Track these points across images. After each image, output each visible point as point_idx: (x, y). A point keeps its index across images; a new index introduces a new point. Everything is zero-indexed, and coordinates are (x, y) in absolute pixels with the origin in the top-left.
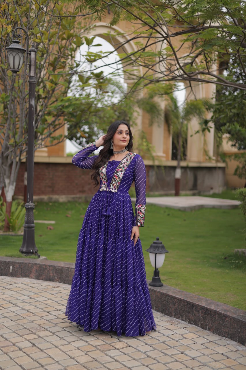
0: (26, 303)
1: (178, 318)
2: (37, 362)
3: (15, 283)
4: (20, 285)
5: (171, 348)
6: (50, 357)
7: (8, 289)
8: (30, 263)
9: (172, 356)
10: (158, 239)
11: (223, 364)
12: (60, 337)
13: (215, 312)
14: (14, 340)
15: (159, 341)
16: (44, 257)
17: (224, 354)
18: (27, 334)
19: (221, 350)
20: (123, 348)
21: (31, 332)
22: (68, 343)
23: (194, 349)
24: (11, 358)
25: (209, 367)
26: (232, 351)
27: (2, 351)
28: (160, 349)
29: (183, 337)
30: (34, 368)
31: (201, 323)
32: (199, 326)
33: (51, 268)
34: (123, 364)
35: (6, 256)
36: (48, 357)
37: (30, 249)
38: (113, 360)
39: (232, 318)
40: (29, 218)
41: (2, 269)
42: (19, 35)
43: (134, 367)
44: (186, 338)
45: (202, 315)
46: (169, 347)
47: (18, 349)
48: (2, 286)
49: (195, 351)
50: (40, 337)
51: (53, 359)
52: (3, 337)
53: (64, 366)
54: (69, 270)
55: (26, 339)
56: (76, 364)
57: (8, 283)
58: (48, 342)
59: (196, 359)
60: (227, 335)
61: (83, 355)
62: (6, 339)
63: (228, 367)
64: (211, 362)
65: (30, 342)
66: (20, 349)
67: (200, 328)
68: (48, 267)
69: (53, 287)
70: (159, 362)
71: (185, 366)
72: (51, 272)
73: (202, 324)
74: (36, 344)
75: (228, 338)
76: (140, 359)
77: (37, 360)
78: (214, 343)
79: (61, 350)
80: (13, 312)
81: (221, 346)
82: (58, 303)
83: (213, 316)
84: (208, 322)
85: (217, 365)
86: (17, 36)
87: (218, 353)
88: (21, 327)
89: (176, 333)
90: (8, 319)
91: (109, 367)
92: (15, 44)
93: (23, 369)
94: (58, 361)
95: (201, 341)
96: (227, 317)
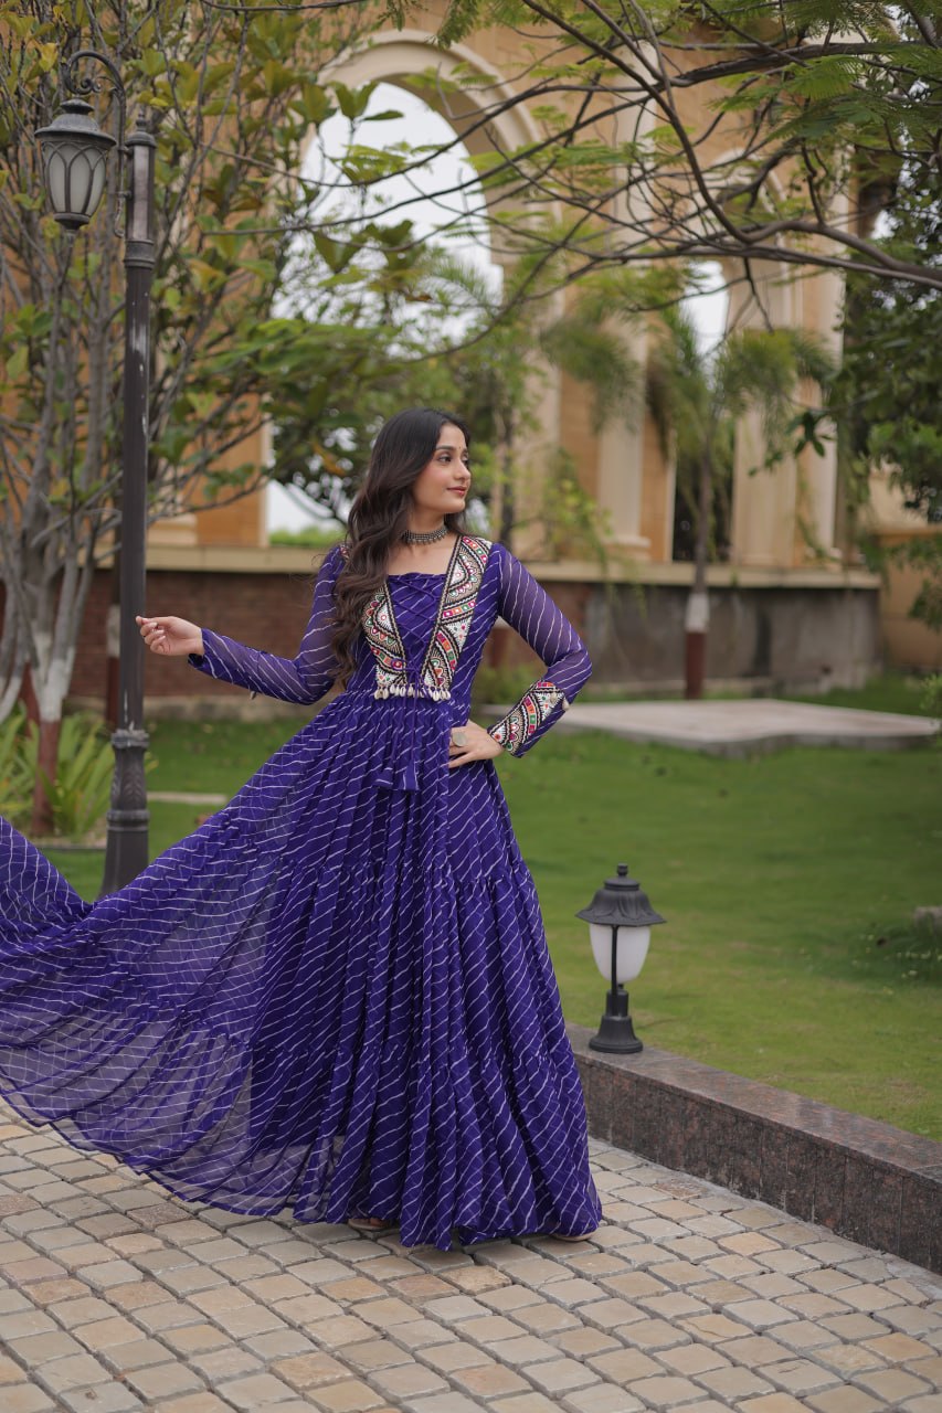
1: (701, 1174)
5: (675, 1289)
6: (211, 1323)
9: (680, 1322)
10: (622, 872)
11: (874, 1354)
12: (250, 1245)
13: (844, 1152)
14: (71, 1256)
15: (629, 1261)
17: (878, 1314)
18: (122, 1234)
19: (867, 1298)
20: (489, 1289)
21: (135, 1226)
22: (278, 1269)
23: (762, 1293)
24: (61, 1327)
25: (822, 1365)
26: (909, 1303)
27: (27, 1296)
28: (631, 1296)
29: (720, 1247)
30: (149, 1366)
31: (789, 1195)
32: (780, 1207)
34: (490, 1353)
36: (202, 1323)
38: (450, 1336)
39: (908, 1177)
40: (128, 786)
42: (88, 82)
43: (531, 1363)
44: (730, 1252)
45: (793, 1162)
46: (666, 1288)
47: (88, 1290)
49: (767, 1303)
50: (173, 1245)
51: (223, 1330)
53: (262, 1359)
55: (118, 1252)
56: (311, 1352)
58: (201, 1263)
59: (769, 1336)
60: (890, 1241)
61: (335, 1316)
62: (42, 1252)
63: (892, 1366)
64: (826, 1346)
65: (134, 1264)
66: (97, 1293)
67: (787, 1215)
70: (627, 1345)
71: (727, 1363)
73: (791, 1199)
74: (156, 1274)
75: (893, 1253)
76: (556, 1332)
77: (161, 1335)
78: (840, 1270)
79: (251, 1295)
81: (865, 1283)
83: (837, 1167)
84: (814, 1192)
85: (850, 1359)
86: (79, 87)
87: (856, 1311)
88: (100, 1206)
89: (693, 1234)
90: (47, 1176)
91: (437, 1365)
92: (74, 116)
93: (109, 1368)
94: (240, 1340)
95: (790, 1263)
96: (890, 1173)
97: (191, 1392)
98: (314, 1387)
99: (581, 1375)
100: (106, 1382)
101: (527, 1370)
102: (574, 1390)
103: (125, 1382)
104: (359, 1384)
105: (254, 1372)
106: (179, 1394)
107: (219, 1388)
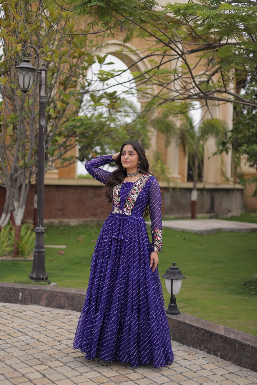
0: (37, 331)
1: (196, 348)
3: (24, 311)
4: (30, 313)
5: (189, 379)
7: (17, 317)
8: (40, 290)
10: (174, 265)
12: (72, 367)
13: (235, 341)
14: (23, 371)
15: (176, 372)
16: (55, 284)
18: (37, 365)
19: (242, 381)
20: (138, 379)
21: (41, 363)
22: (80, 374)
23: (213, 380)
26: (254, 383)
28: (177, 381)
29: (202, 368)
31: (220, 353)
32: (218, 357)
33: (62, 295)
35: (15, 282)
37: (40, 275)
39: (253, 348)
40: (39, 242)
41: (11, 296)
42: (29, 54)
44: (204, 369)
45: (221, 344)
46: (187, 379)
47: (28, 380)
48: (11, 314)
49: (215, 383)
50: (51, 368)
52: (12, 367)
54: (81, 298)
55: (36, 370)
57: (17, 310)
58: (59, 373)
60: (248, 366)
62: (15, 370)
65: (41, 373)
66: (30, 381)
67: (220, 359)
68: (59, 293)
69: (64, 315)
72: (62, 299)
73: (221, 354)
74: (46, 375)
75: (249, 369)
78: (235, 374)
79: (72, 381)
80: (23, 341)
81: (242, 377)
82: (69, 332)
83: (233, 345)
84: (227, 352)
86: (27, 55)
88: (31, 357)
89: (194, 364)
90: (17, 349)
92: (25, 63)
95: (221, 372)
96: (248, 346)
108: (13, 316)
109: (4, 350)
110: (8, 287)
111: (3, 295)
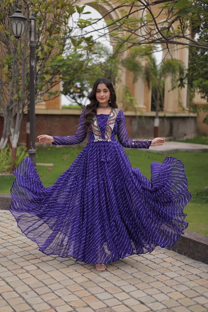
2: (42, 282)
5: (153, 270)
6: (53, 278)
9: (154, 277)
11: (197, 283)
12: (61, 261)
13: (190, 240)
14: (22, 264)
15: (143, 264)
17: (198, 275)
18: (33, 259)
19: (195, 271)
20: (113, 270)
21: (36, 257)
22: (67, 266)
23: (172, 270)
24: (20, 279)
25: (186, 286)
26: (204, 272)
27: (12, 273)
28: (144, 271)
29: (163, 261)
30: (39, 287)
31: (178, 249)
32: (176, 252)
34: (113, 284)
36: (50, 278)
38: (105, 280)
39: (204, 245)
42: (21, 5)
43: (122, 286)
44: (165, 262)
45: (179, 242)
46: (152, 269)
47: (26, 271)
48: (11, 219)
49: (173, 272)
50: (44, 262)
51: (55, 280)
52: (13, 262)
53: (64, 286)
55: (32, 263)
56: (75, 284)
58: (50, 265)
59: (174, 279)
60: (200, 259)
61: (79, 276)
62: (16, 263)
63: (201, 286)
64: (186, 282)
65: (35, 266)
66: (28, 272)
67: (178, 254)
70: (143, 282)
71: (165, 285)
73: (178, 250)
74: (40, 268)
75: (201, 261)
76: (128, 279)
77: (42, 281)
78: (189, 265)
79: (61, 272)
80: (21, 241)
81: (195, 268)
83: (189, 243)
84: (184, 248)
85: (192, 284)
86: (19, 6)
87: (193, 274)
88: (28, 253)
89: (157, 258)
90: (16, 247)
91: (102, 286)
92: (18, 13)
93: (31, 288)
94: (59, 282)
95: (179, 264)
96: (200, 244)
97: (49, 293)
98: (75, 291)
99: (133, 288)
100: (30, 291)
101: (121, 287)
102: (132, 291)
103: (34, 291)
104: (85, 291)
105: (62, 288)
106: (46, 293)
107: (55, 292)
108: (12, 221)
109: (6, 247)
110: (8, 198)
111: (4, 204)
